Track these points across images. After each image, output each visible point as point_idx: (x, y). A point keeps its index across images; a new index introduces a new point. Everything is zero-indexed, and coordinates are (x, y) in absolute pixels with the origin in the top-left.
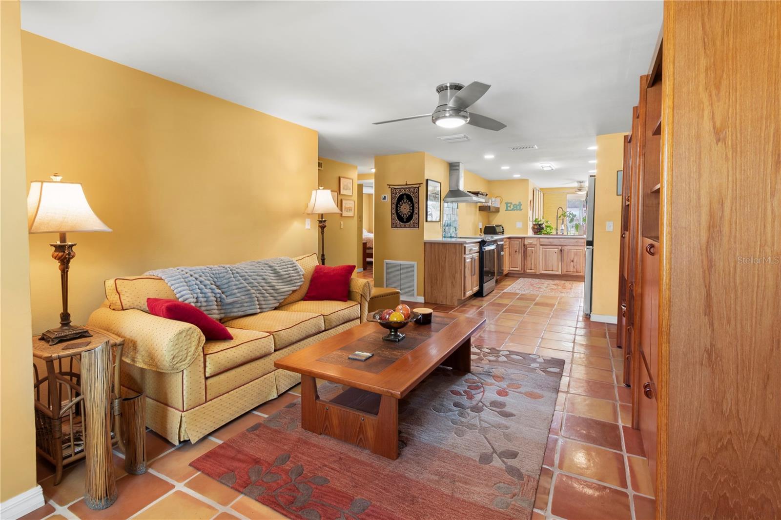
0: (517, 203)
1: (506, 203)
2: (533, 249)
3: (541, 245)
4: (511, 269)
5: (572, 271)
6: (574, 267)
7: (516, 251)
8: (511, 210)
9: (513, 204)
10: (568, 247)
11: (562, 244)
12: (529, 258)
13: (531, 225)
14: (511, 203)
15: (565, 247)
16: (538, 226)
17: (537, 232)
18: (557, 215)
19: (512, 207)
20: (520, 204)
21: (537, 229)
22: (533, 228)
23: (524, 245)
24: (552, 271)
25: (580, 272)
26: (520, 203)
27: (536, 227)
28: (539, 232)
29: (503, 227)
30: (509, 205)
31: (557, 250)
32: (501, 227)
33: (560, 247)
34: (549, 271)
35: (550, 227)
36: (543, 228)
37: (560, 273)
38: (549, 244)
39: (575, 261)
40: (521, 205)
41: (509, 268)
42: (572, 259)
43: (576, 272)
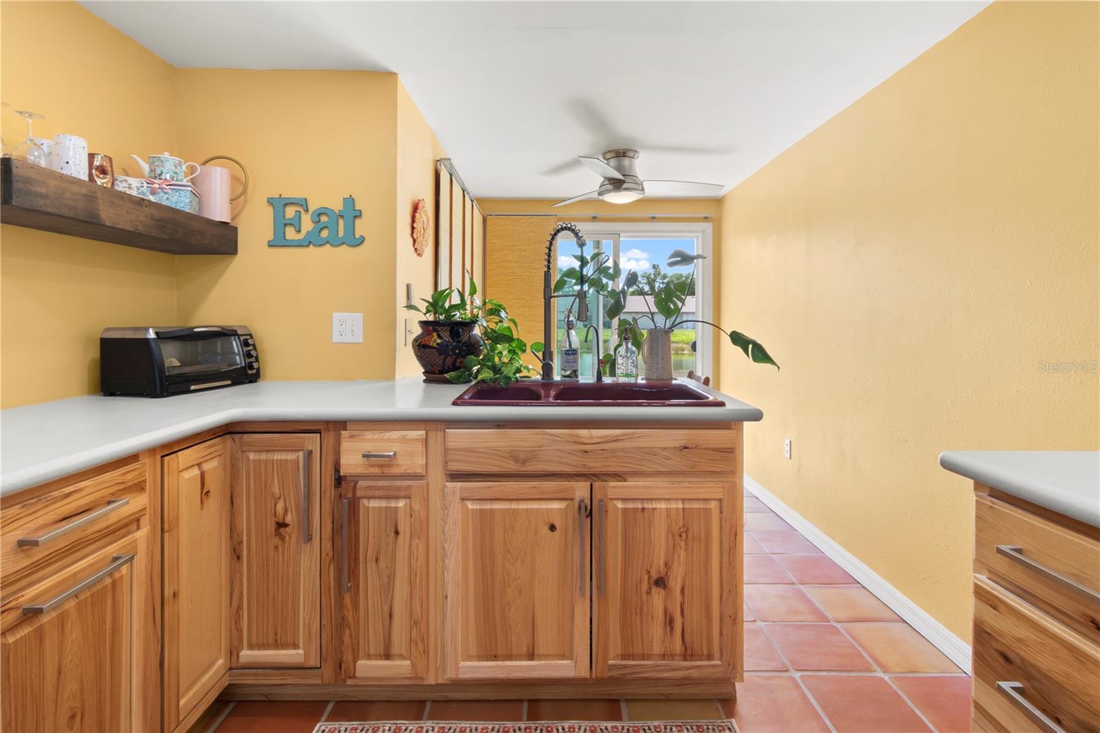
0: (337, 206)
1: (270, 201)
2: (401, 504)
3: (455, 476)
4: (247, 655)
5: (657, 649)
6: (670, 622)
7: (282, 525)
8: (298, 244)
9: (312, 208)
10: (634, 485)
11: (597, 465)
12: (370, 576)
13: (410, 324)
14: (303, 204)
15: (614, 488)
16: (446, 336)
17: (442, 372)
18: (547, 276)
19: (307, 224)
20: (352, 212)
21: (441, 349)
22: (421, 347)
23: (339, 480)
24: (531, 656)
25: (710, 657)
26: (350, 201)
27: (435, 340)
28: (455, 368)
29: (246, 344)
30: (290, 212)
31: (556, 505)
32: (235, 345)
33: (581, 490)
34: (510, 657)
35: (508, 339)
36: (472, 348)
37: (584, 672)
38: (511, 467)
39: (675, 583)
40: (358, 215)
41: (233, 652)
42: (657, 568)
43: (685, 657)
